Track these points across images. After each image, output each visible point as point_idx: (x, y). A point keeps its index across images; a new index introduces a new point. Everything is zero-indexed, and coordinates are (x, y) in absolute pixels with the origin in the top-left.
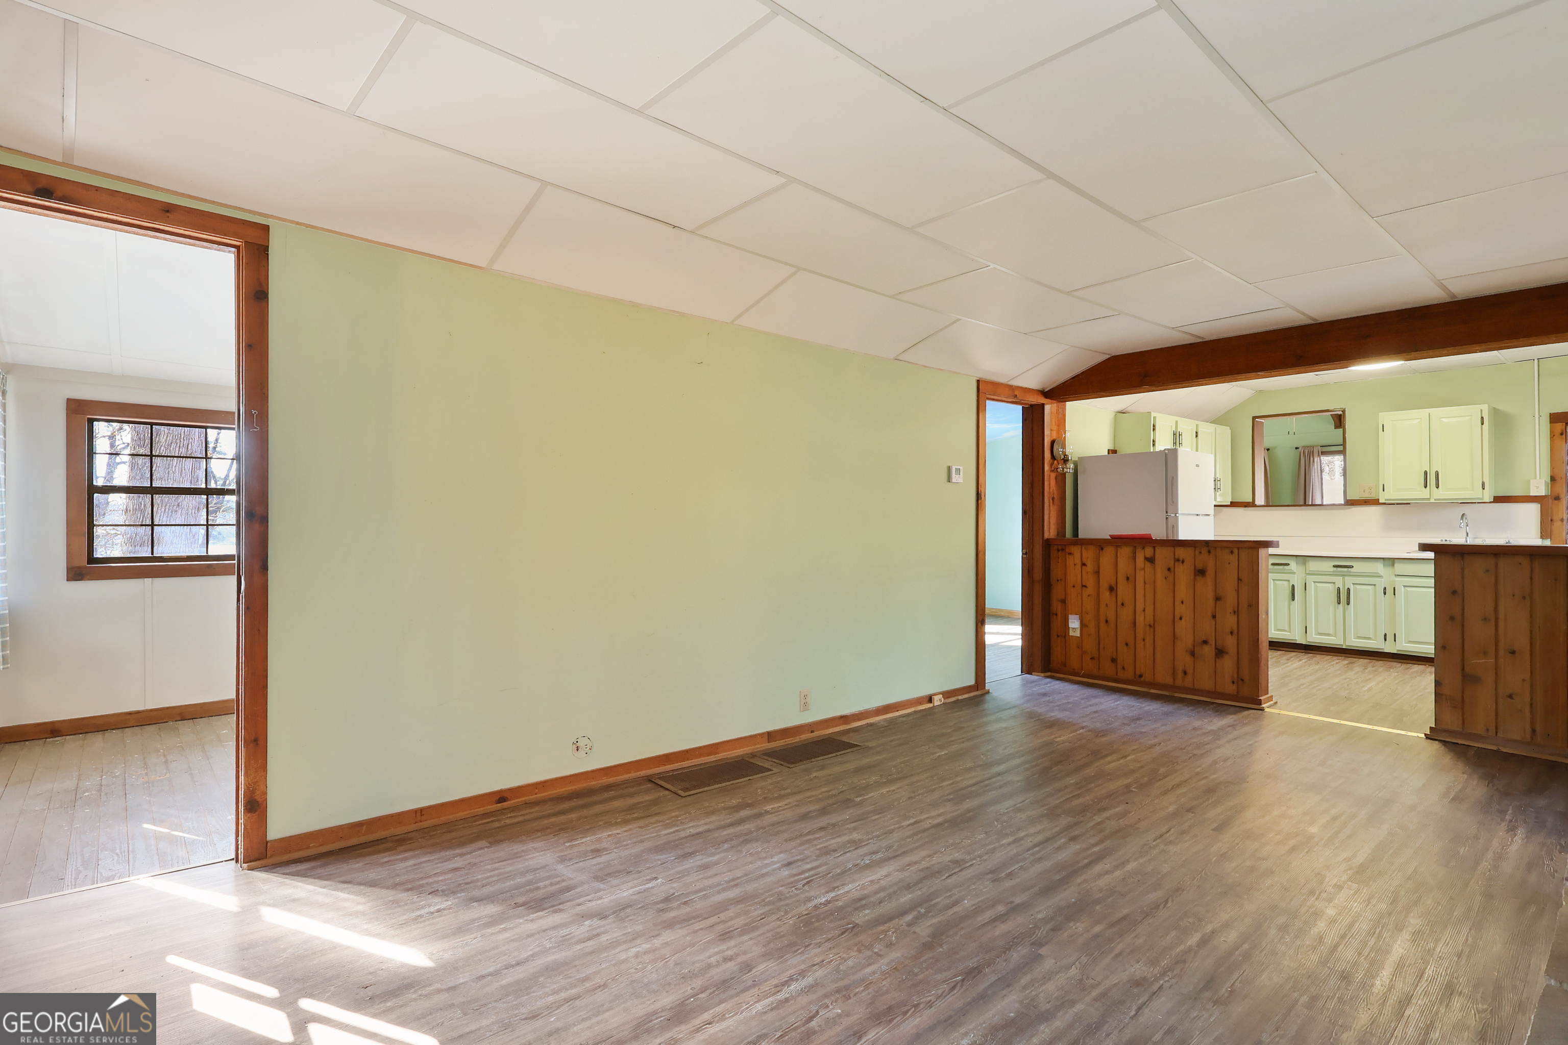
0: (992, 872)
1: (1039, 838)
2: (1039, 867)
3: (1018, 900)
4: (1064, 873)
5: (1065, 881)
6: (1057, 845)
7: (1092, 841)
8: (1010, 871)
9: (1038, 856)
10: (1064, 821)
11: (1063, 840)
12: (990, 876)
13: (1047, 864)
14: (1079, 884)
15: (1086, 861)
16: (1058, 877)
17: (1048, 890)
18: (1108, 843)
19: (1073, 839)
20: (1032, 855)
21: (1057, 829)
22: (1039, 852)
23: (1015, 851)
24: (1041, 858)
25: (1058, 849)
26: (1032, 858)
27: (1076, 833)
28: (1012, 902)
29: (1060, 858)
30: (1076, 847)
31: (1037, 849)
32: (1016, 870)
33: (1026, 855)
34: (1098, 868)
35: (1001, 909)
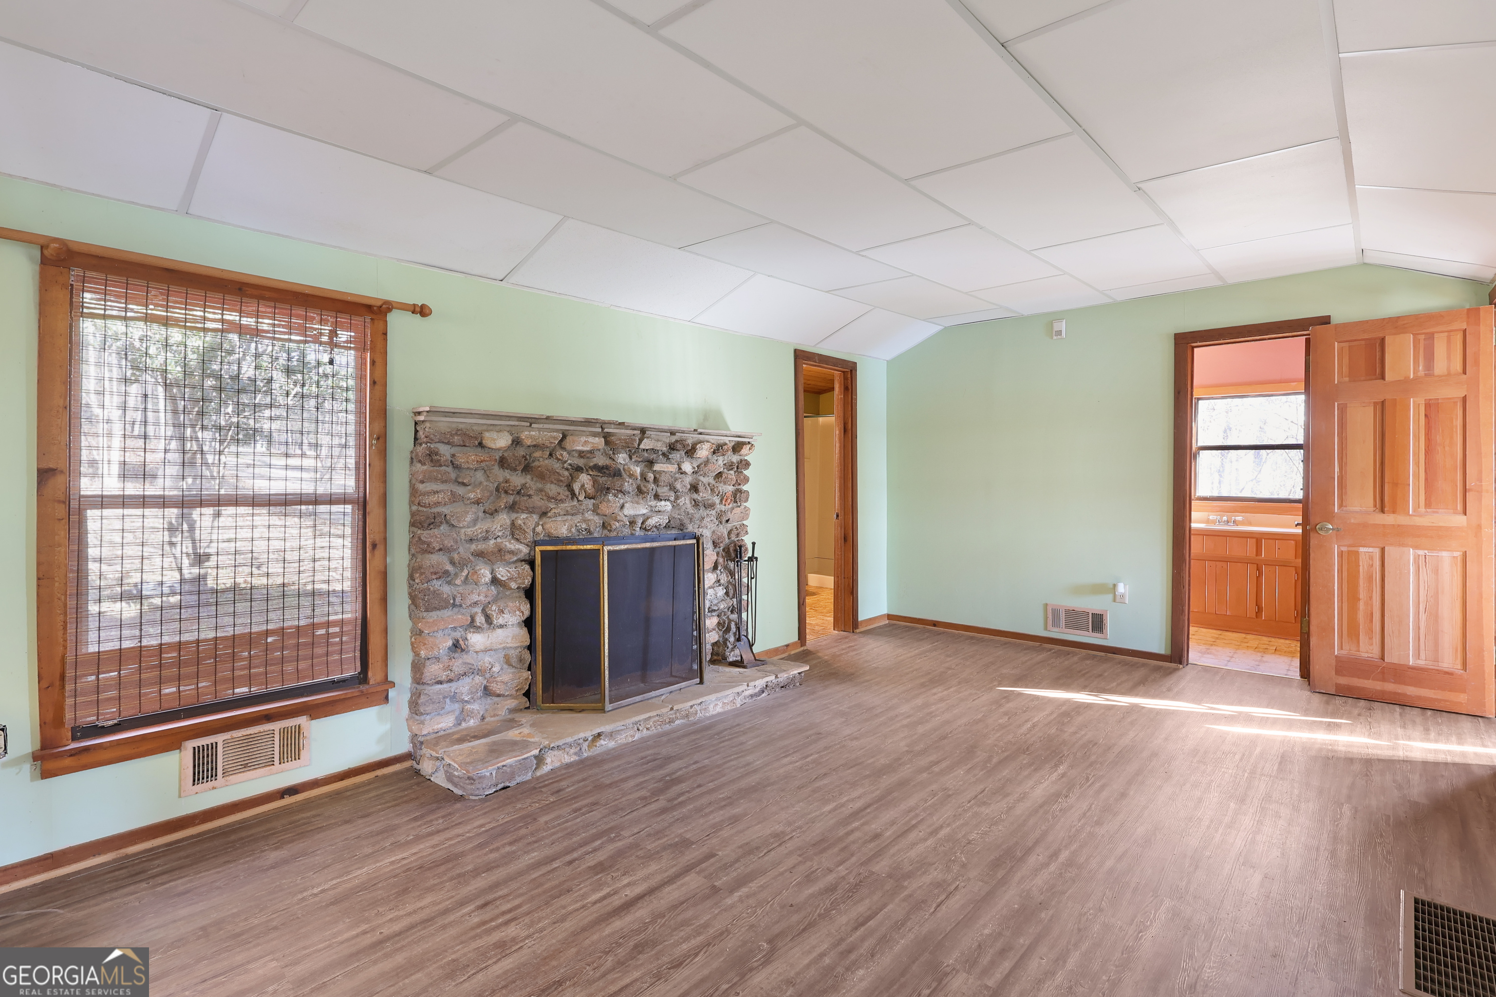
0: (949, 796)
1: (912, 836)
2: (912, 802)
3: (925, 775)
4: (890, 797)
5: (889, 791)
6: (895, 828)
7: (857, 834)
8: (936, 798)
9: (913, 814)
10: (881, 866)
11: (888, 834)
12: (950, 793)
13: (904, 806)
14: (877, 789)
15: (868, 810)
16: (895, 794)
17: (903, 784)
18: (842, 832)
19: (876, 836)
20: (917, 815)
21: (892, 851)
22: (911, 819)
23: (935, 818)
24: (909, 811)
25: (893, 823)
26: (917, 811)
27: (872, 845)
28: (929, 773)
29: (892, 813)
30: (875, 827)
31: (914, 822)
32: (930, 799)
33: (923, 815)
34: (859, 804)
35: (936, 769)
